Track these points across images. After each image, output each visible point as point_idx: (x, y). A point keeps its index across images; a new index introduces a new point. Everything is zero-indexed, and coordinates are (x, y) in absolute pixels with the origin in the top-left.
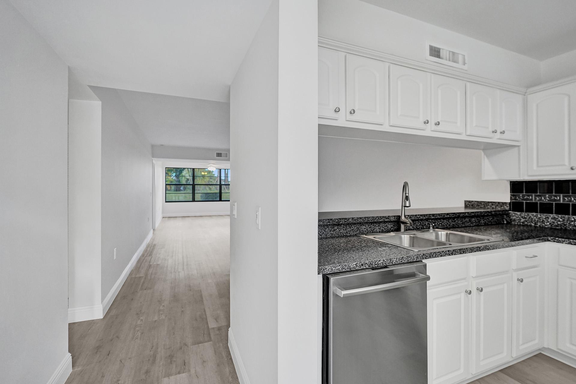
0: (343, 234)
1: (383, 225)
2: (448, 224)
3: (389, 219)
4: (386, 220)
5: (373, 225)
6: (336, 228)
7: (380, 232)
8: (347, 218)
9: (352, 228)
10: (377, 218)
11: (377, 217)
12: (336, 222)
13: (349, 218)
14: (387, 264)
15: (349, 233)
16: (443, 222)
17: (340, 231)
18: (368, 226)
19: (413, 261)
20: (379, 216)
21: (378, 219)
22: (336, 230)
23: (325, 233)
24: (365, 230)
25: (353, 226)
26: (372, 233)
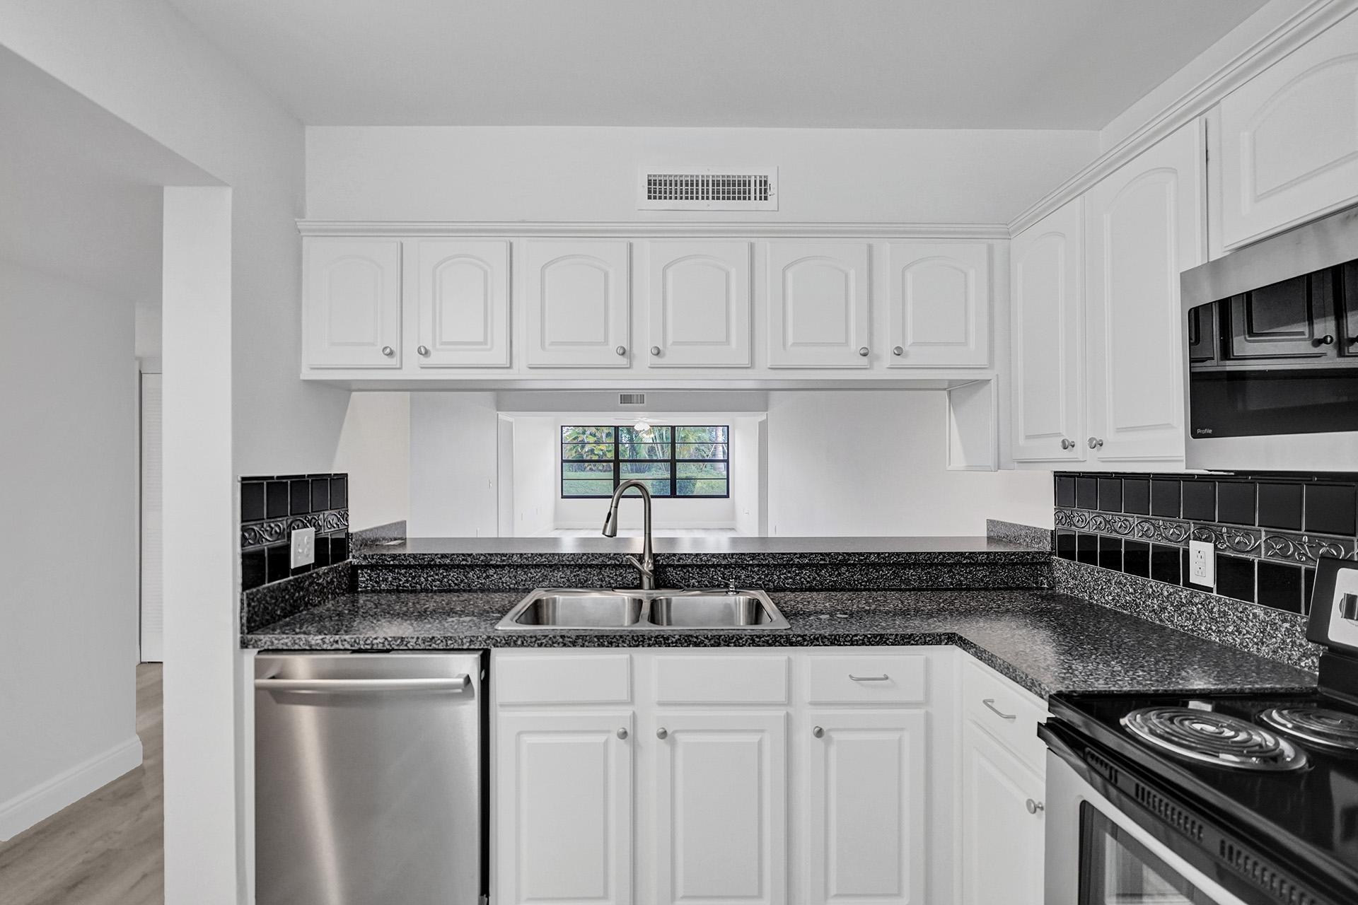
0: (508, 585)
1: (611, 573)
2: (814, 579)
3: (619, 561)
4: (609, 563)
5: (583, 570)
6: (491, 572)
7: (601, 586)
8: (507, 554)
9: (529, 574)
10: (585, 557)
11: (585, 554)
12: (482, 561)
13: (513, 554)
14: (393, 646)
15: (524, 585)
16: (797, 575)
17: (501, 578)
18: (571, 573)
19: (460, 647)
20: (590, 552)
21: (586, 560)
22: (492, 576)
23: (466, 581)
24: (563, 580)
25: (532, 571)
26: (581, 587)
